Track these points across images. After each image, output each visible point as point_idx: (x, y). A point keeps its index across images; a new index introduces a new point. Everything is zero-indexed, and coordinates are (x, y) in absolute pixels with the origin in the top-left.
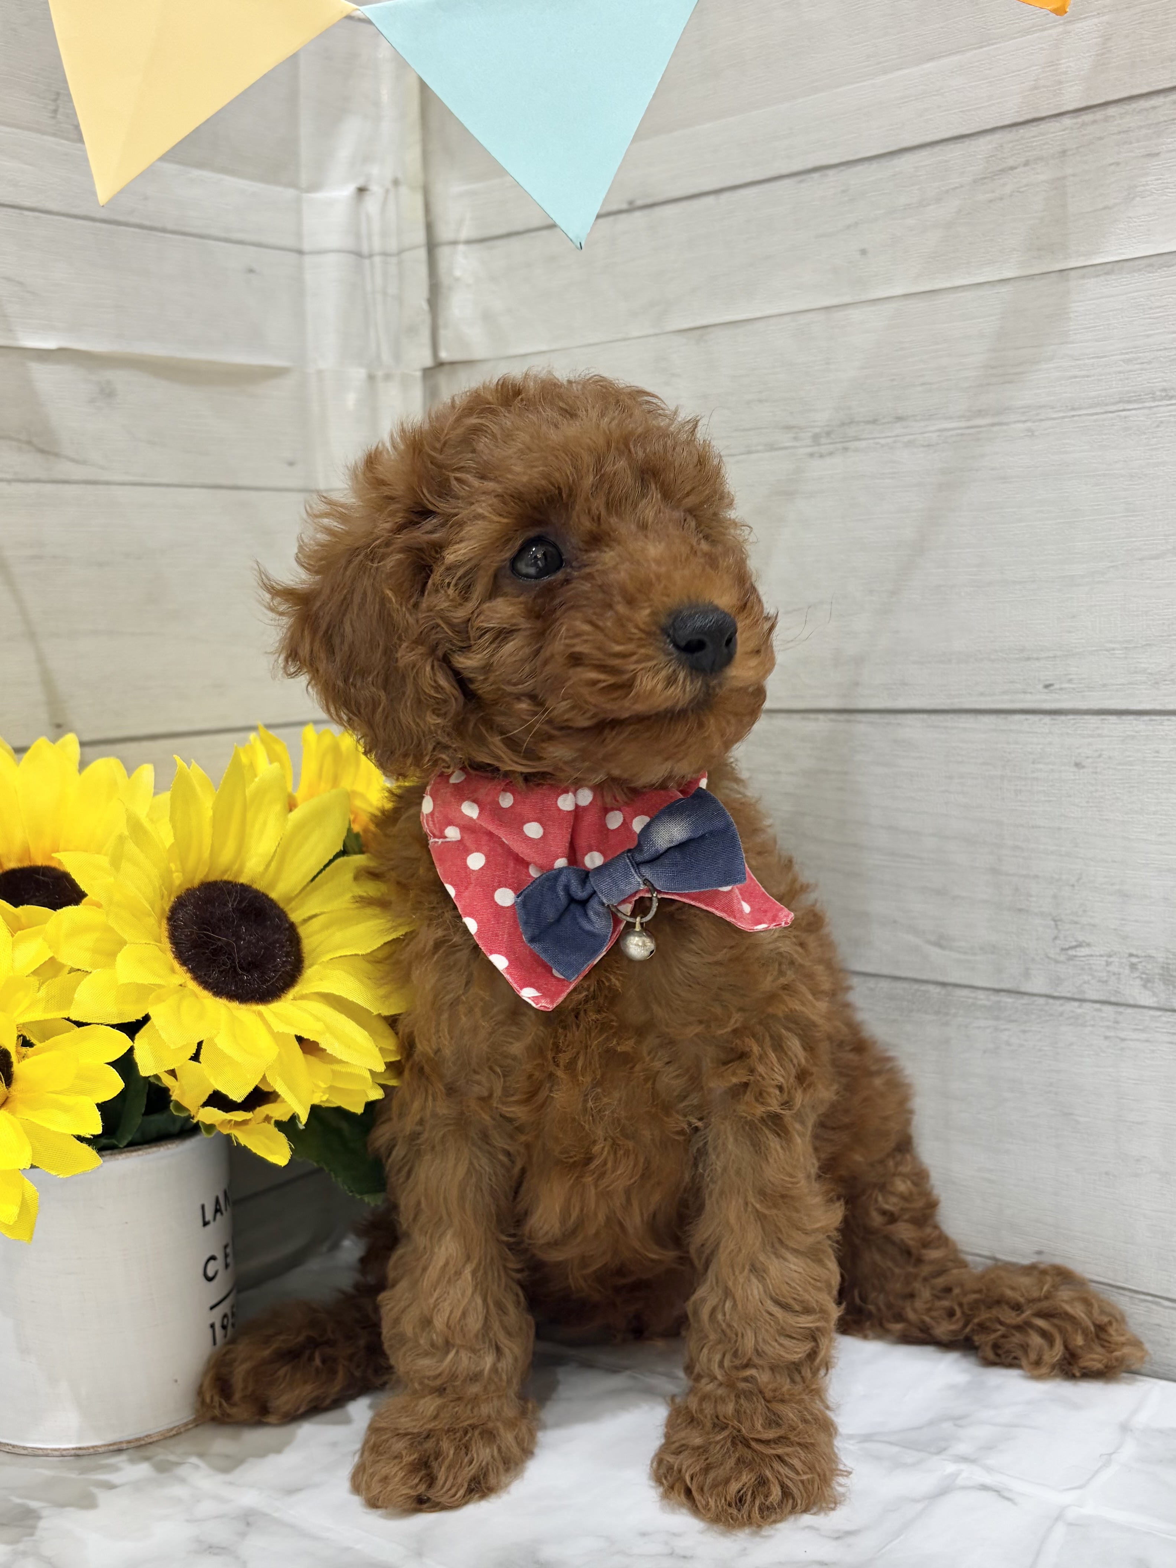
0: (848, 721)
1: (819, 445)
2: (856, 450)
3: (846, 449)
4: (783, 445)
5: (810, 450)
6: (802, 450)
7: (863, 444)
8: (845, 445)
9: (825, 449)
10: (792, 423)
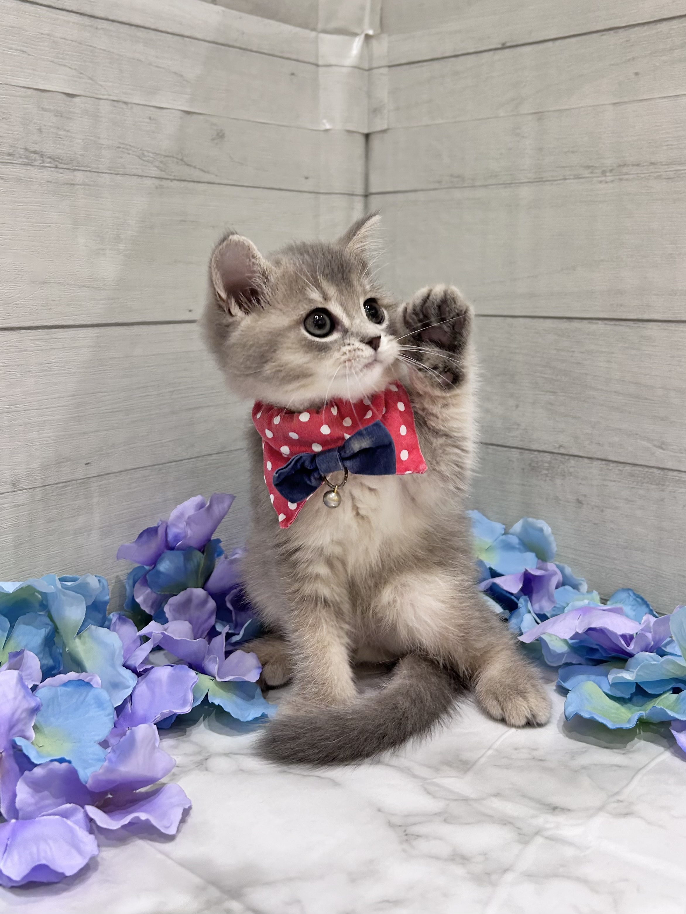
0: (615, 325)
1: (606, 176)
2: (627, 180)
3: (621, 180)
4: (585, 176)
5: (600, 179)
6: (595, 179)
7: (631, 177)
8: (621, 177)
9: (609, 179)
10: (591, 164)
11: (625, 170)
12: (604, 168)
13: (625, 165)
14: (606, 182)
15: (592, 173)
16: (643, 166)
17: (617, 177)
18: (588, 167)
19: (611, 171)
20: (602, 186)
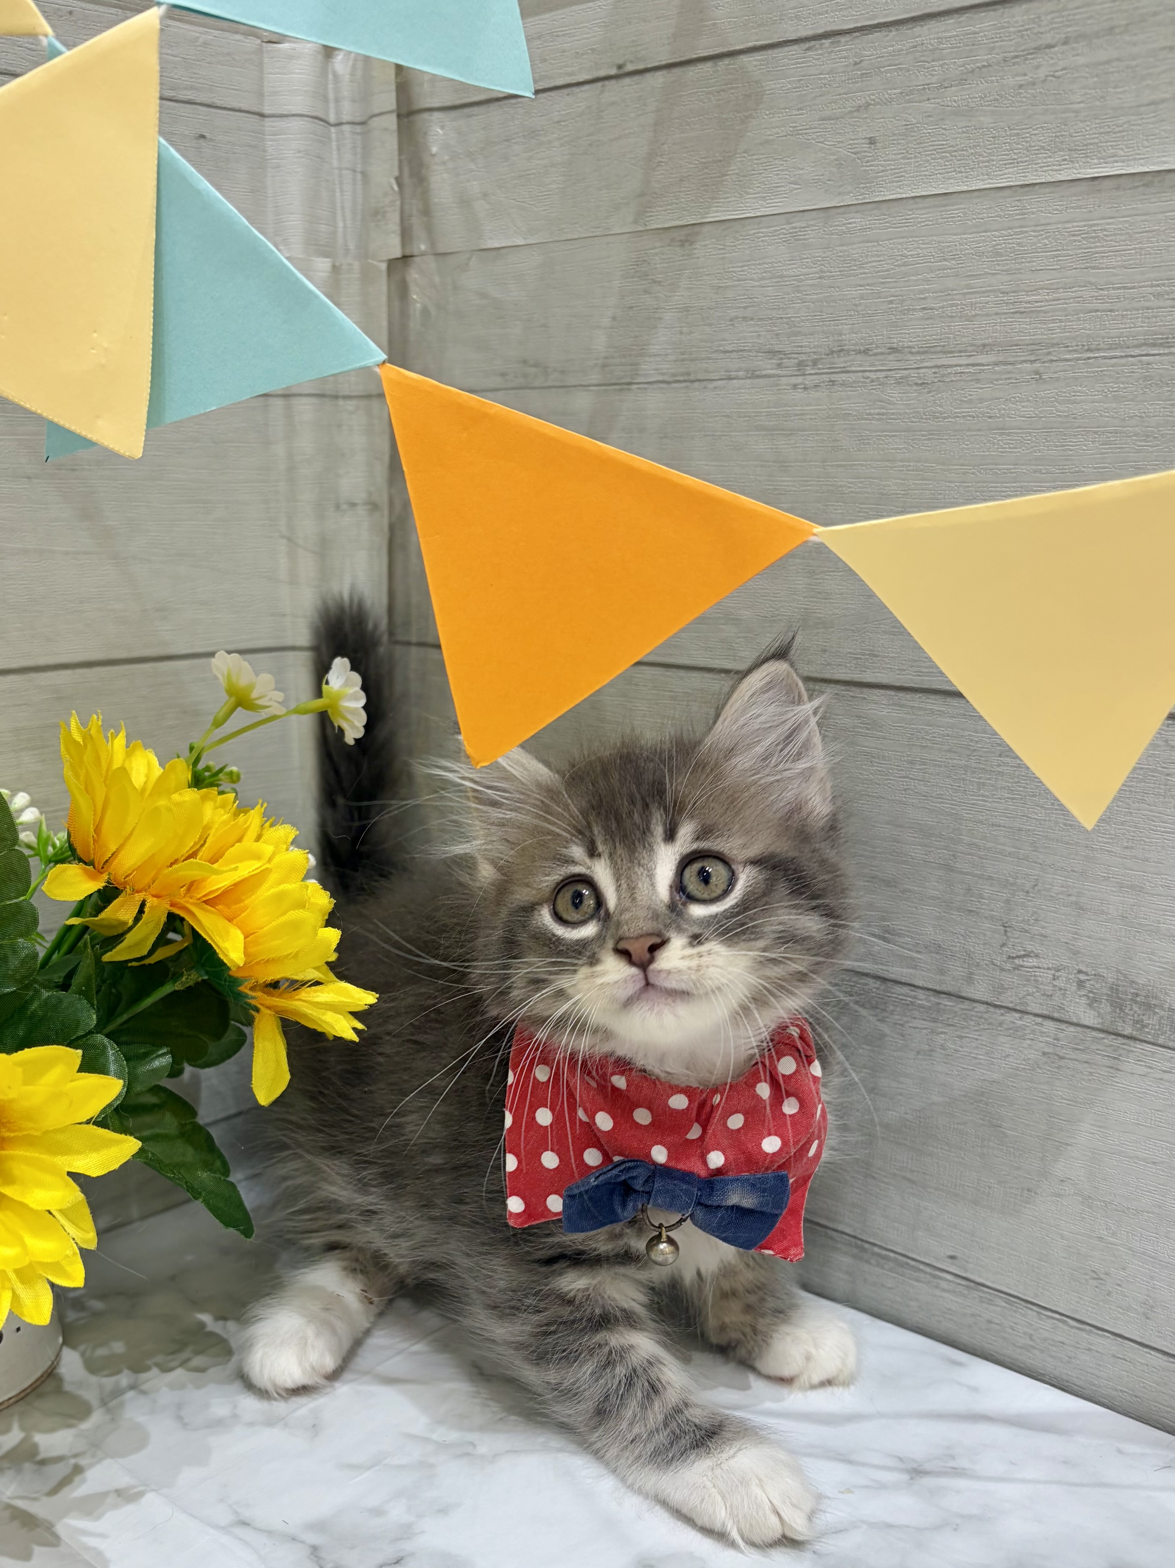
1: (804, 374)
2: (843, 384)
3: (832, 382)
4: (764, 373)
5: (794, 380)
6: (784, 380)
7: (852, 377)
8: (834, 377)
9: (809, 381)
10: (776, 348)
11: (840, 361)
12: (803, 357)
13: (842, 350)
14: (805, 388)
15: (779, 366)
16: (875, 355)
17: (826, 378)
18: (772, 353)
19: (815, 363)
20: (799, 395)
